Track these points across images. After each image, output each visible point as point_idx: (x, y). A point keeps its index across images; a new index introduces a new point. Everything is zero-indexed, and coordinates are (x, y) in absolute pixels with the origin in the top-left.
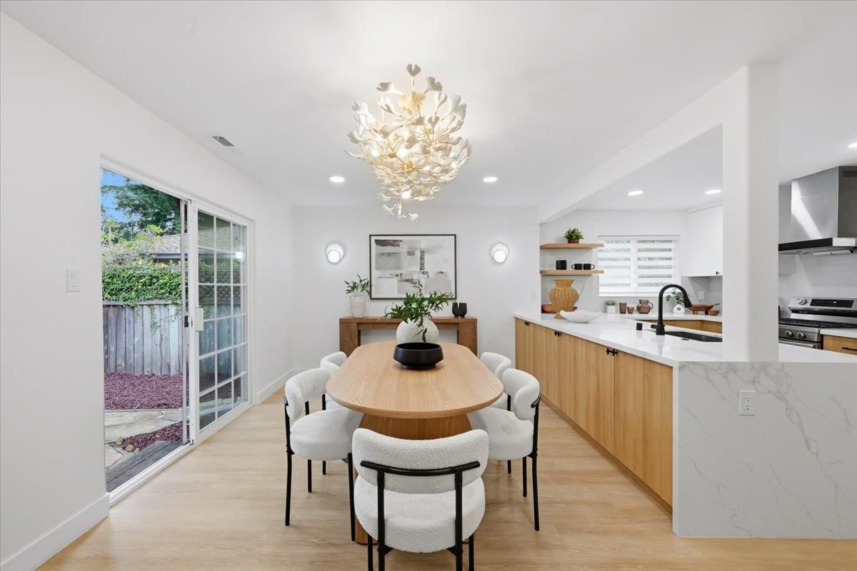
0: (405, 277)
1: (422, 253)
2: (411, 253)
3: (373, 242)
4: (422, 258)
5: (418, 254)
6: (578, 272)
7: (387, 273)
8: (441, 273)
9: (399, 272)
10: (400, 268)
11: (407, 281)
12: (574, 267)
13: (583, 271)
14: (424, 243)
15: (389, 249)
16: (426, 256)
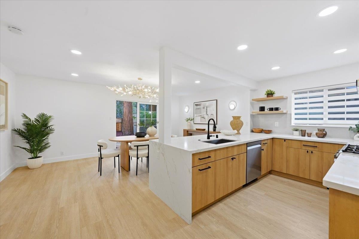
0: (202, 116)
1: (207, 107)
2: (204, 108)
3: (195, 105)
4: (207, 109)
5: (206, 108)
6: (271, 112)
7: (198, 115)
8: (212, 114)
9: (200, 115)
10: (201, 113)
11: (203, 117)
12: (268, 109)
13: (274, 112)
14: (207, 104)
15: (198, 107)
16: (208, 108)
